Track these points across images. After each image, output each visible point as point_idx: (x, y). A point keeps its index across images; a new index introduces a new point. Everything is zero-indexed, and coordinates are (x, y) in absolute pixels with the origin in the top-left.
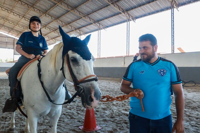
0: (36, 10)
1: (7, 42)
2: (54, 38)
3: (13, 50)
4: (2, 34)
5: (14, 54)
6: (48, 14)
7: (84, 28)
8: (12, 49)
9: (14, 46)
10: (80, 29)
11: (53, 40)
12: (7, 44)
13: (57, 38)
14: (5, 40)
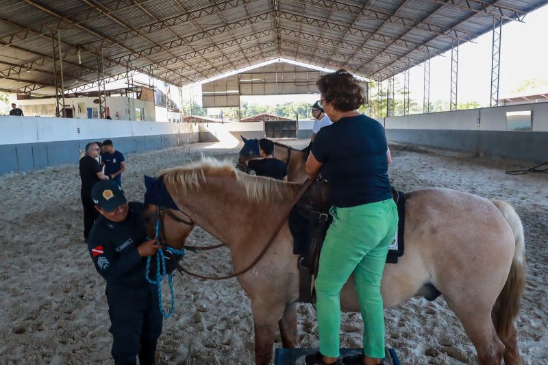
0: (331, 25)
1: (308, 82)
2: (390, 64)
4: (299, 66)
6: (355, 28)
7: (433, 41)
10: (427, 44)
11: (388, 67)
12: (308, 85)
13: (395, 63)
14: (305, 78)
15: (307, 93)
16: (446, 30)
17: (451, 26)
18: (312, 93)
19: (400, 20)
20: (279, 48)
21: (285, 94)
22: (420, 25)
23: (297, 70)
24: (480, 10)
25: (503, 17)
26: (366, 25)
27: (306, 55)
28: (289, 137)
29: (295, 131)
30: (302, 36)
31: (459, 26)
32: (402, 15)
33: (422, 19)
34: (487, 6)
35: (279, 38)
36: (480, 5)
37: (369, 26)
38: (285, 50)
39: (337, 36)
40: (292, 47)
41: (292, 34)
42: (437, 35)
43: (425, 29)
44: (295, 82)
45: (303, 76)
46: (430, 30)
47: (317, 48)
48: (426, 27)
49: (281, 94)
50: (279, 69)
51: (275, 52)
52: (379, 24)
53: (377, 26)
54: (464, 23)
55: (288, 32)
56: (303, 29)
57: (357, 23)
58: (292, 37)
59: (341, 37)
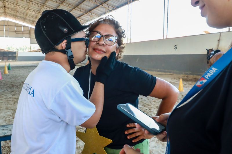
0: (34, 3)
1: (23, 32)
3: (30, 39)
4: (18, 23)
5: (31, 44)
6: (46, 6)
7: (82, 17)
8: (28, 38)
9: (30, 35)
10: (80, 18)
12: (23, 33)
14: (21, 29)
15: (22, 37)
16: (87, 12)
17: (90, 11)
18: (26, 38)
19: (67, 5)
20: (5, 12)
21: (9, 37)
22: (76, 8)
23: (16, 25)
24: (101, 5)
25: (109, 9)
26: (51, 5)
27: (21, 17)
28: (12, 60)
29: (16, 57)
30: (18, 6)
31: (92, 11)
32: (68, 3)
33: (77, 6)
34: (103, 3)
35: (4, 7)
36: (100, 3)
37: (53, 6)
38: (8, 14)
39: (37, 9)
40: (13, 12)
41: (12, 5)
42: (84, 14)
43: (79, 11)
44: (16, 31)
45: (19, 28)
46: (81, 11)
47: (27, 15)
48: (79, 9)
49: (8, 37)
50: (6, 24)
51: (2, 14)
52: (58, 6)
53: (57, 6)
54: (95, 10)
55: (10, 3)
56: (19, 3)
57: (47, 4)
58: (12, 6)
59: (40, 10)
